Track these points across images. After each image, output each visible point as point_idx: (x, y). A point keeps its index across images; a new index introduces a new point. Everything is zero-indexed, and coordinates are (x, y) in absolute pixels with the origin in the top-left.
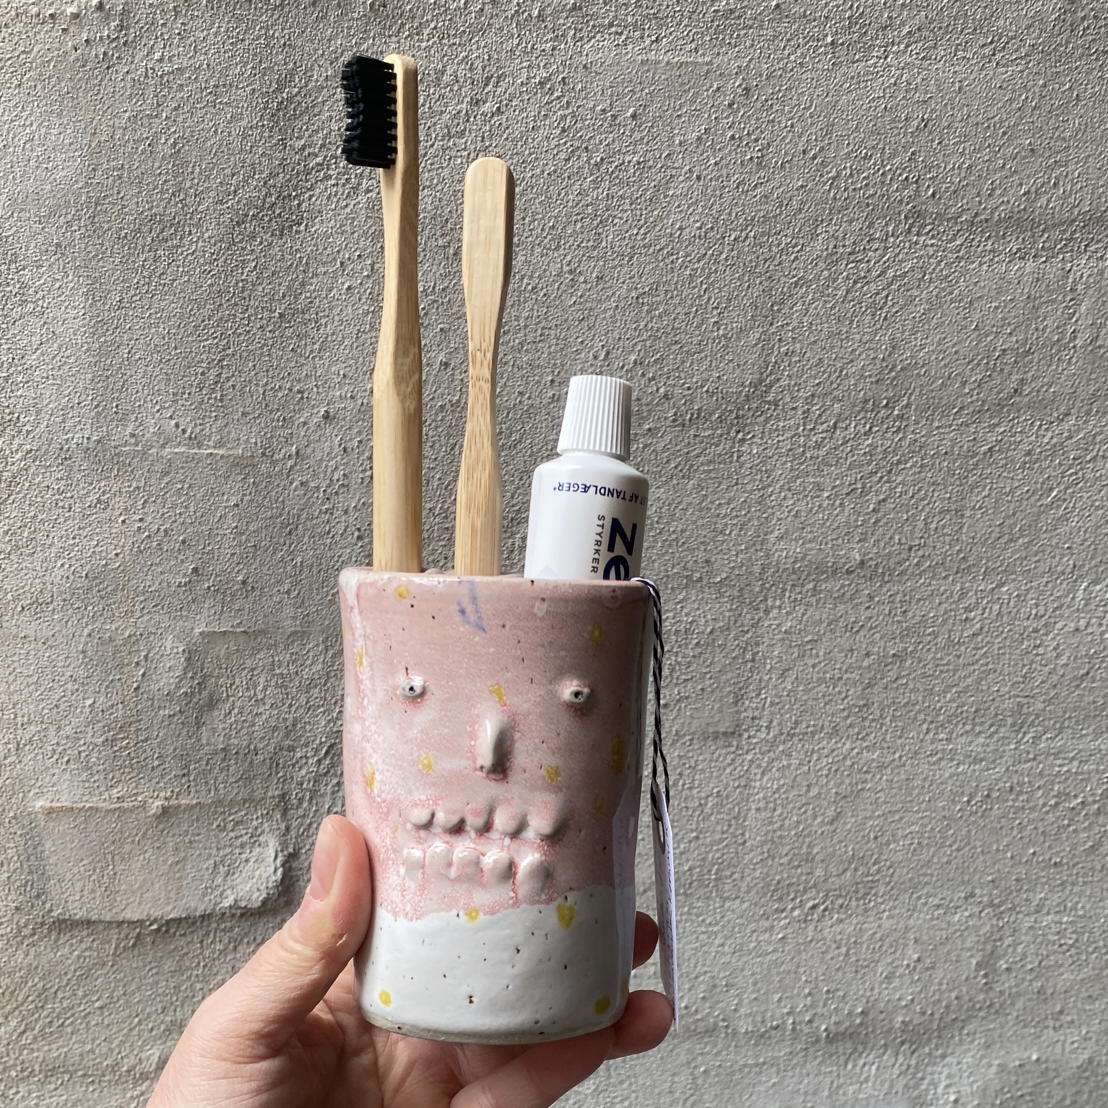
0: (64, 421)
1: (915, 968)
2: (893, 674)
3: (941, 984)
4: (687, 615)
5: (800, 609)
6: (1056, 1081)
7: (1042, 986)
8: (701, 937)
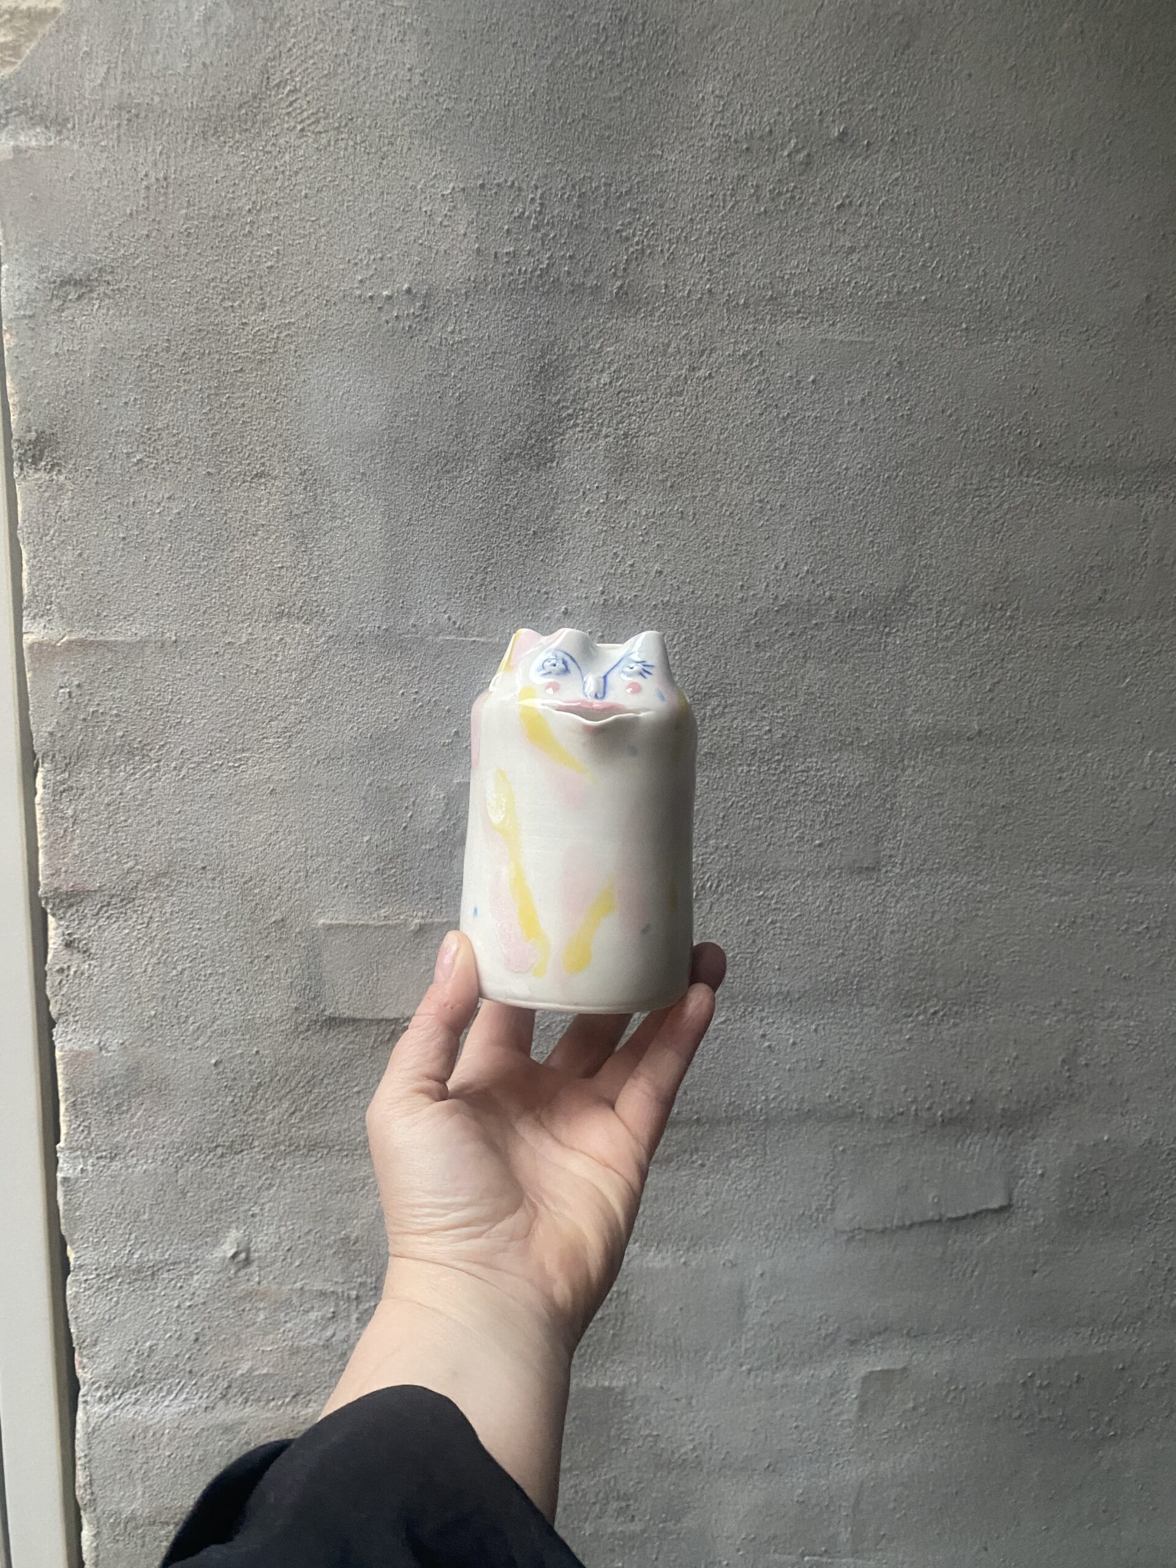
0: (360, 613)
1: (1014, 1064)
2: (1003, 821)
3: (1033, 1077)
4: (840, 772)
5: (931, 768)
6: (1123, 1157)
7: (1113, 1079)
8: (844, 1037)
